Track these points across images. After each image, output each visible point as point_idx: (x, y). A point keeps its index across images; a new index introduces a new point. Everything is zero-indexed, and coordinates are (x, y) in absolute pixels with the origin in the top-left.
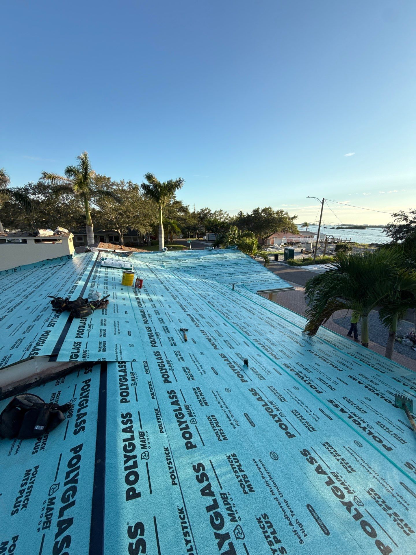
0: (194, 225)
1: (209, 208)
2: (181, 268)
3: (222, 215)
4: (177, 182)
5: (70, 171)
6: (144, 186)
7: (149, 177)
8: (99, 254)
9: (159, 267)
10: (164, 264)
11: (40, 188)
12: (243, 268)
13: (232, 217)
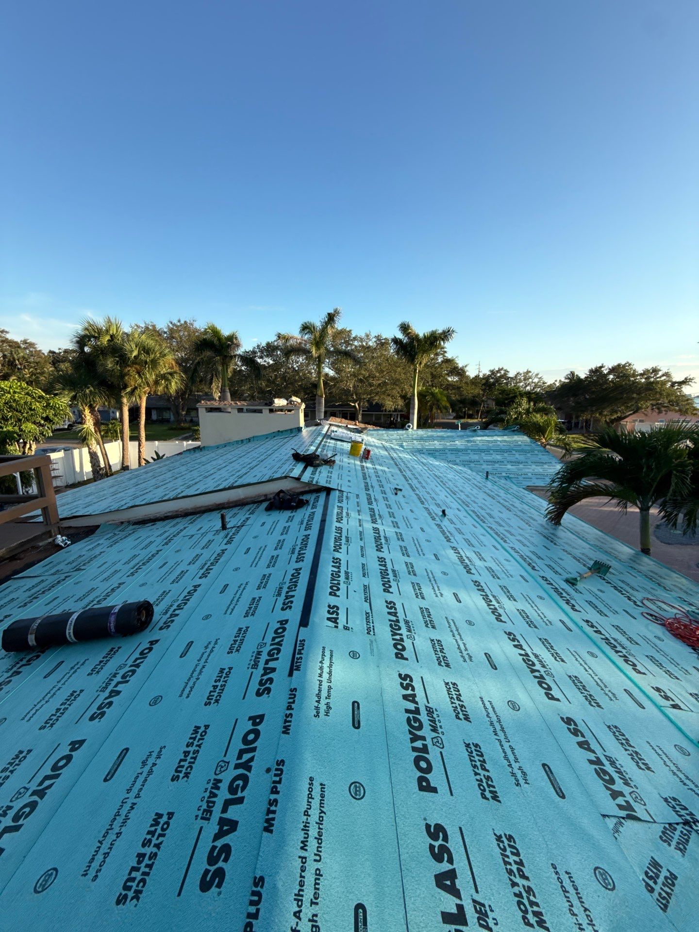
0: (474, 397)
1: (505, 368)
2: (425, 450)
3: (530, 380)
4: (444, 332)
5: (306, 328)
6: (396, 341)
7: (405, 328)
8: (329, 428)
9: (397, 447)
10: (405, 444)
11: (270, 349)
12: (517, 456)
13: (549, 382)
